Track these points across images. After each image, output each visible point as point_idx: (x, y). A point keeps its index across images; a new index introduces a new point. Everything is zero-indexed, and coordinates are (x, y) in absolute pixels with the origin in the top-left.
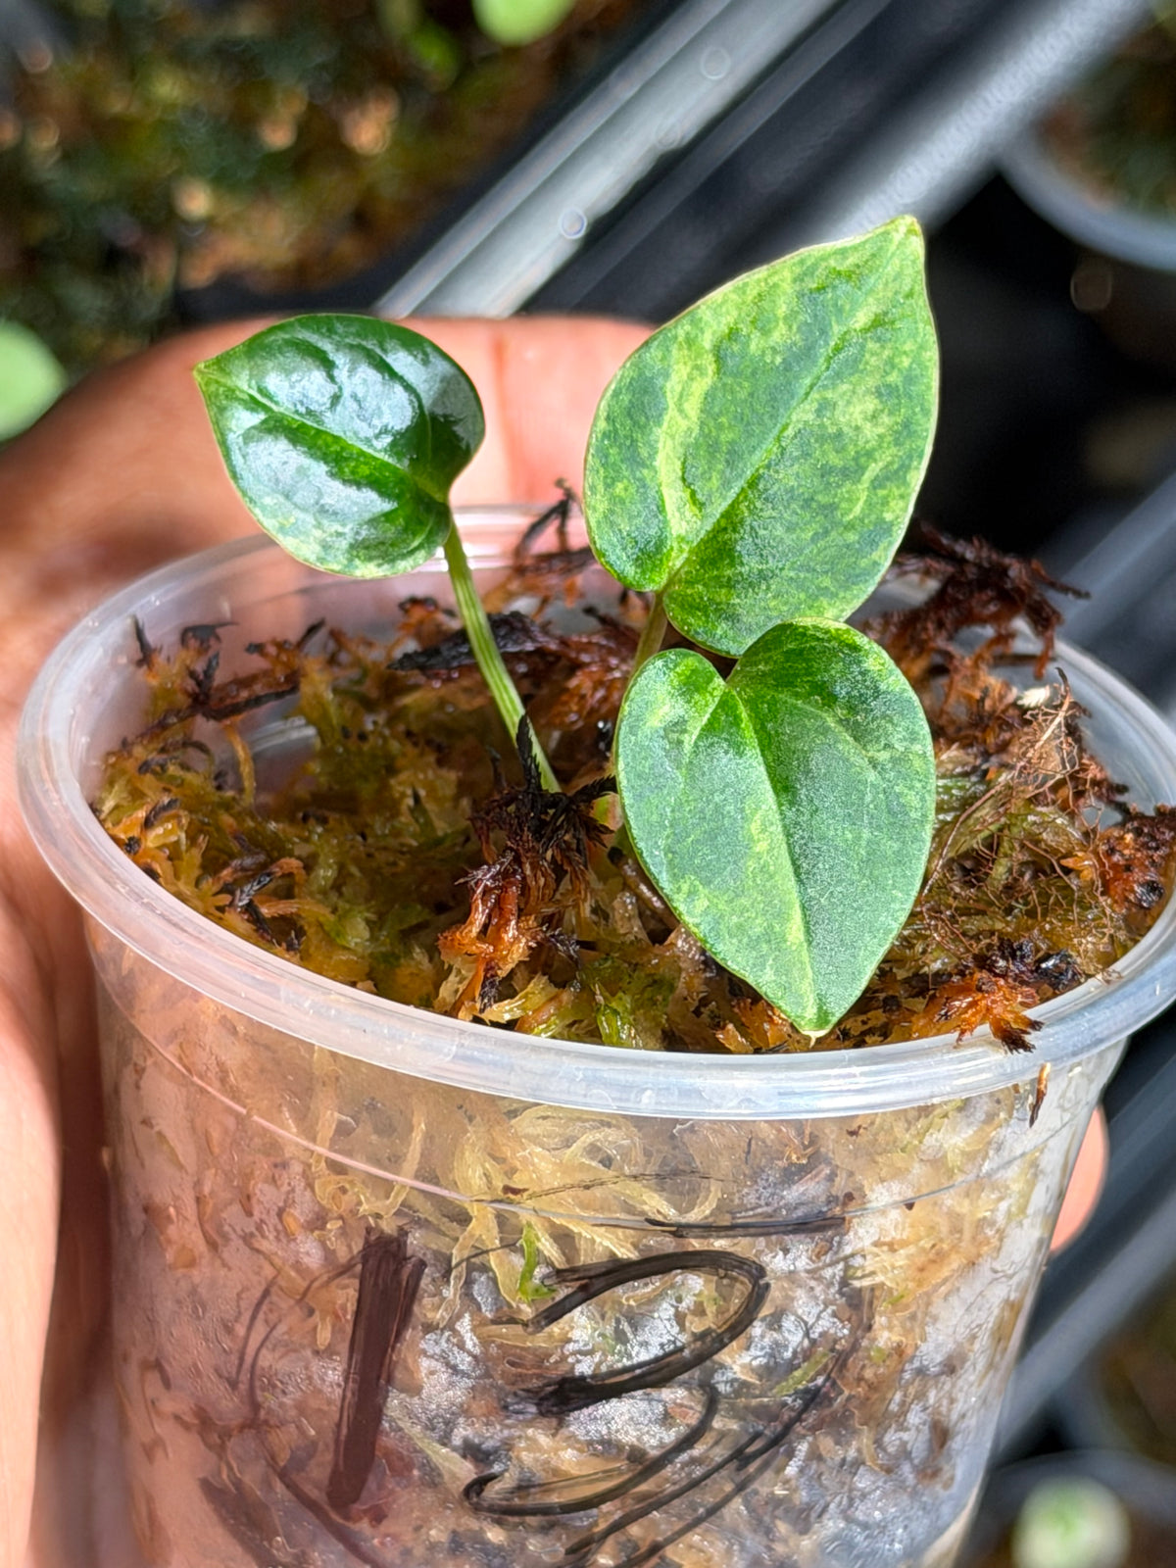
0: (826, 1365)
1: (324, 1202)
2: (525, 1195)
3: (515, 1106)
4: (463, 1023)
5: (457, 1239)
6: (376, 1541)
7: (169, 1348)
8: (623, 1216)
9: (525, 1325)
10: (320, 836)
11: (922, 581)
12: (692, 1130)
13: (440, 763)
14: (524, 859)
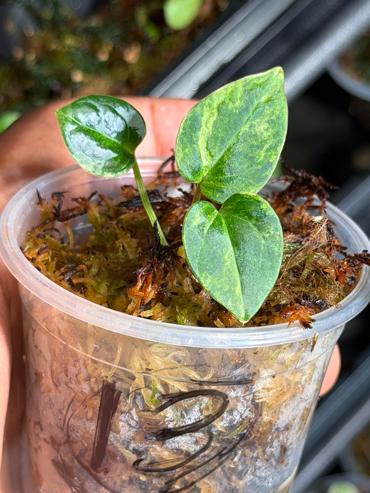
0: (247, 427)
1: (90, 373)
2: (153, 371)
3: (150, 343)
4: (134, 317)
5: (131, 385)
6: (106, 480)
7: (43, 418)
8: (183, 378)
9: (152, 412)
10: (93, 258)
11: (285, 183)
12: (205, 351)
13: (132, 237)
14: (154, 266)
